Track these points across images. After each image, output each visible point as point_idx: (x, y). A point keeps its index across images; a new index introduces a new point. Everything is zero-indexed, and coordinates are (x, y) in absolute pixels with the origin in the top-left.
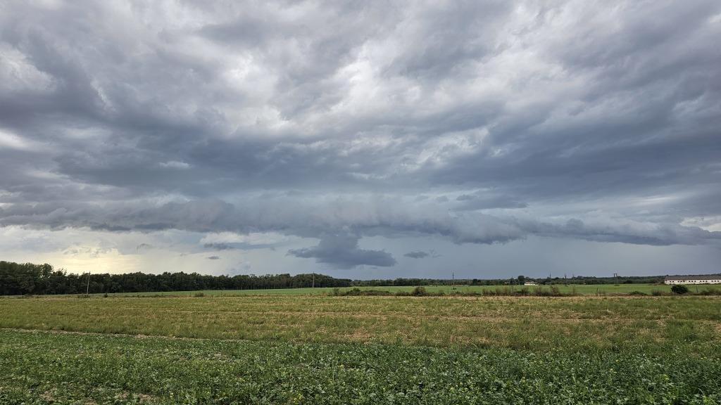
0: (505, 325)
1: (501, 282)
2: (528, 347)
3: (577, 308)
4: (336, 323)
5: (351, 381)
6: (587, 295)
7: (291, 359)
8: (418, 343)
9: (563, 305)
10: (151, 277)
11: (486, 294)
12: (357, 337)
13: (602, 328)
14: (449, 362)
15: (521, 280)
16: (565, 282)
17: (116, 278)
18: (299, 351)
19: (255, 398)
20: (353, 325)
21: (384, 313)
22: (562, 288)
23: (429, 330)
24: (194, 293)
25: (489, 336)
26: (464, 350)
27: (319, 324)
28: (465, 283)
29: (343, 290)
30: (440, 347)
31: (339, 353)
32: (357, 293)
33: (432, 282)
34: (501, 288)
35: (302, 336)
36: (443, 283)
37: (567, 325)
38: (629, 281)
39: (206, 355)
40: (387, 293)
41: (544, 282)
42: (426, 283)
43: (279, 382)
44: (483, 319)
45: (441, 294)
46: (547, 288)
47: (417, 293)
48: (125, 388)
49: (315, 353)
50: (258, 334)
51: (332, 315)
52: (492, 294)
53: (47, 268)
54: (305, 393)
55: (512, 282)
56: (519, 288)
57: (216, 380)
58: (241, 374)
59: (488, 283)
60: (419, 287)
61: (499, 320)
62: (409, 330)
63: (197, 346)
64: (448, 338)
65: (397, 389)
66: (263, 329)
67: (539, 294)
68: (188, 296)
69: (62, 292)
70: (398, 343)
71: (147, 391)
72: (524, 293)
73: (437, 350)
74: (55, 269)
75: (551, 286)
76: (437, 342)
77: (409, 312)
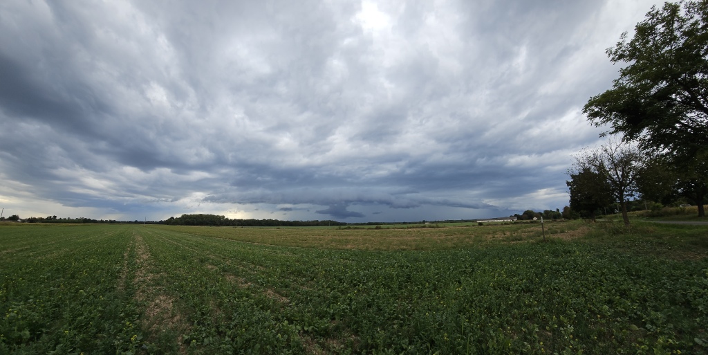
0: (415, 241)
1: (415, 223)
2: (422, 249)
3: (444, 232)
4: (340, 241)
5: (345, 266)
6: (450, 227)
7: (320, 256)
8: (376, 249)
9: (439, 231)
10: (258, 220)
11: (408, 228)
12: (349, 247)
13: (452, 239)
14: (388, 257)
15: (424, 222)
16: (442, 222)
17: (245, 221)
18: (323, 252)
19: (304, 272)
20: (347, 242)
21: (361, 237)
22: (440, 225)
23: (381, 244)
24: (276, 227)
25: (407, 245)
26: (396, 252)
27: (332, 241)
28: (399, 223)
29: (342, 227)
30: (385, 250)
31: (341, 254)
32: (349, 228)
33: (384, 223)
34: (415, 225)
35: (324, 246)
36: (389, 224)
37: (440, 239)
38: (466, 221)
39: (283, 253)
40: (364, 228)
41: (433, 223)
42: (381, 224)
43: (315, 266)
44: (405, 238)
45: (388, 228)
46: (434, 225)
47: (377, 228)
48: (253, 263)
49: (330, 254)
50: (305, 245)
51: (338, 238)
52: (411, 228)
53: (223, 217)
54: (326, 271)
55: (420, 223)
56: (422, 225)
57: (288, 263)
58: (298, 261)
59: (410, 223)
60: (378, 225)
61: (413, 238)
62: (372, 244)
63: (279, 249)
64: (389, 247)
65: (365, 270)
66: (306, 243)
67: (430, 227)
68: (273, 229)
69: (228, 225)
70: (367, 249)
71: (261, 265)
72: (424, 227)
73: (384, 252)
74: (226, 217)
75: (435, 224)
76: (383, 248)
77: (373, 236)
